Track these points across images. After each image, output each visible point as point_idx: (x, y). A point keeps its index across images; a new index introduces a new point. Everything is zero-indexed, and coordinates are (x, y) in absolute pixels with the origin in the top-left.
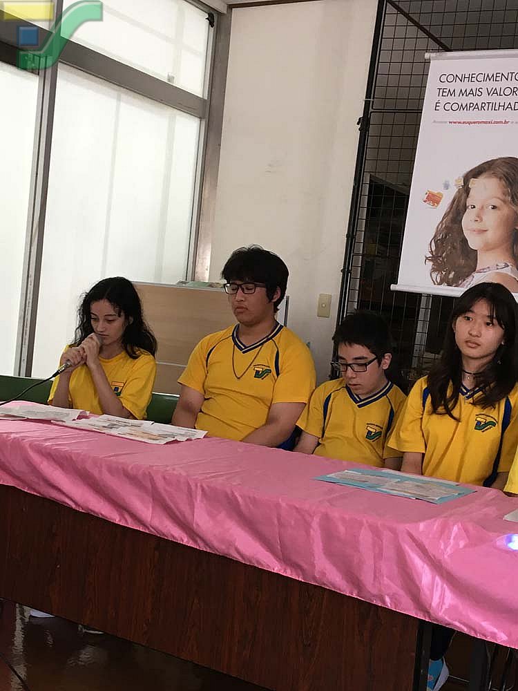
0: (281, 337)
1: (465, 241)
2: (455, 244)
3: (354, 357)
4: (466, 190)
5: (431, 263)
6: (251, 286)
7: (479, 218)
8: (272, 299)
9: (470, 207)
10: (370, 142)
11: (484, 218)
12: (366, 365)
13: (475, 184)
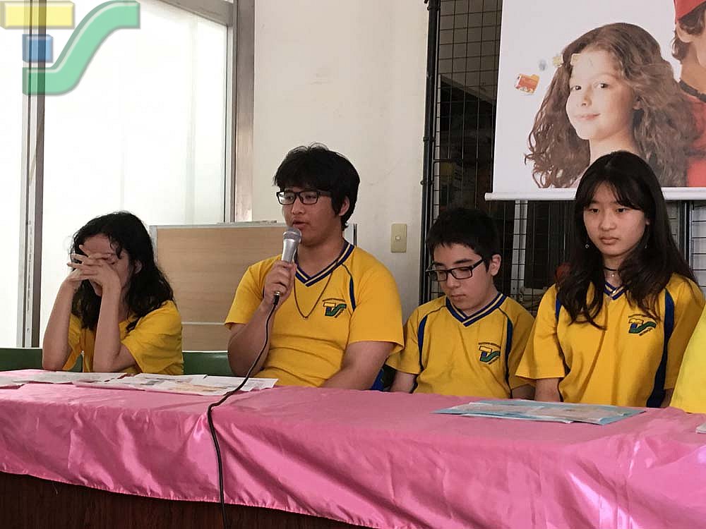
0: (354, 261)
1: (572, 131)
2: (560, 135)
3: (455, 261)
4: (567, 69)
5: (533, 162)
6: (312, 194)
7: (587, 101)
8: (339, 212)
9: (574, 89)
10: (444, 23)
11: (593, 101)
12: (470, 268)
13: (577, 60)
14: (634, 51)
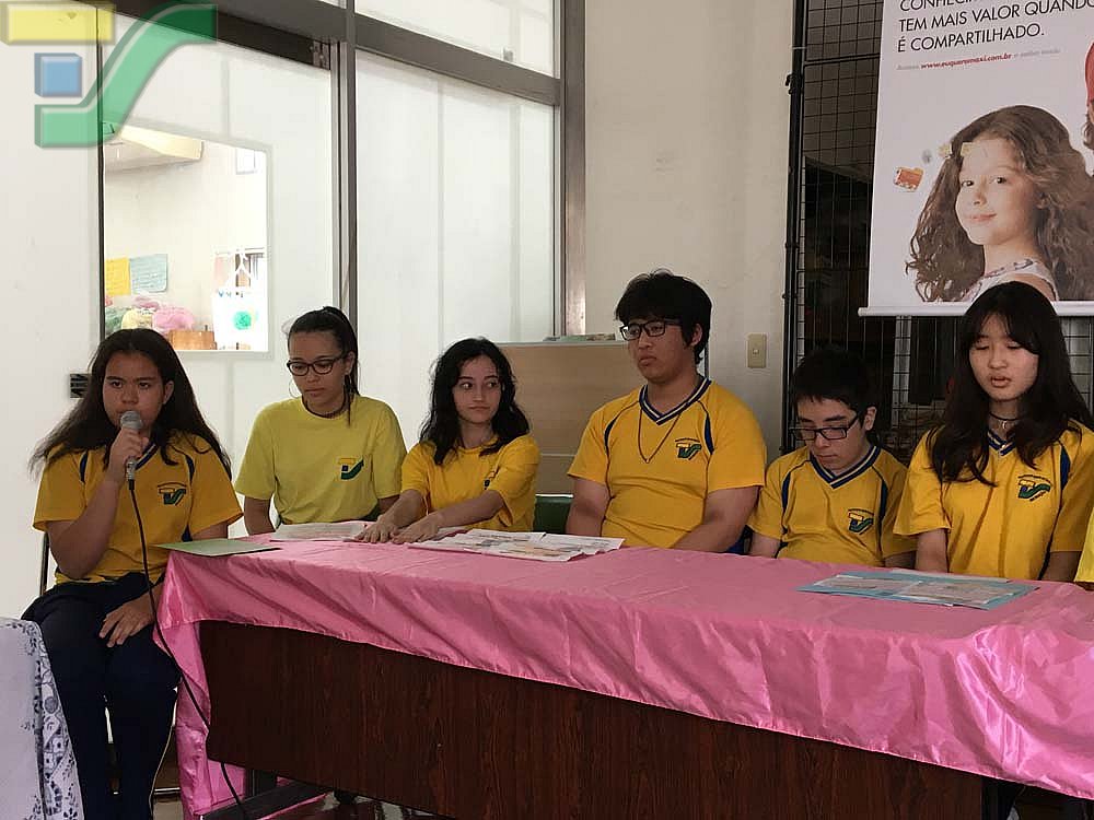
3: (826, 418)
5: (916, 272)
9: (965, 184)
11: (988, 199)
12: (845, 427)
14: (1037, 139)
